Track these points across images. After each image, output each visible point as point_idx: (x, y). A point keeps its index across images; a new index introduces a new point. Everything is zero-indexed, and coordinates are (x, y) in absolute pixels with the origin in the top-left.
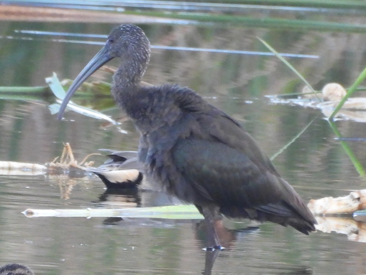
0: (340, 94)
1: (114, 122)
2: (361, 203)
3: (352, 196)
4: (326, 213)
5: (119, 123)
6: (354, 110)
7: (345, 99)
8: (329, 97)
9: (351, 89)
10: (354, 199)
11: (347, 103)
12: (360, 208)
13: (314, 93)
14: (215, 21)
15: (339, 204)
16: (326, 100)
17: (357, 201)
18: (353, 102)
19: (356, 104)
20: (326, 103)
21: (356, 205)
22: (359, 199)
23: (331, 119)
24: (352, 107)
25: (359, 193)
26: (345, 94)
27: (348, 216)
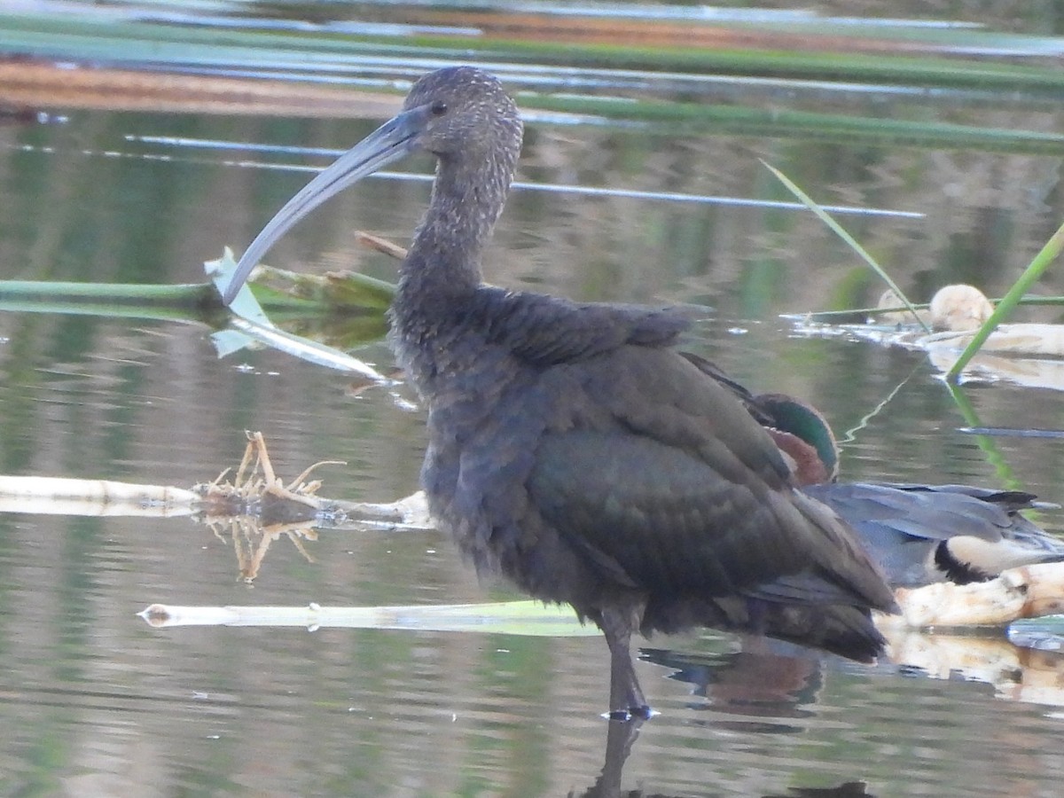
0: (976, 313)
1: (382, 380)
2: (1030, 599)
3: (1006, 582)
4: (937, 624)
5: (396, 383)
6: (1014, 355)
7: (991, 327)
8: (949, 320)
9: (1004, 301)
10: (1010, 589)
11: (994, 335)
12: (1028, 612)
13: (908, 309)
15: (971, 603)
16: (940, 328)
17: (1019, 594)
18: (1012, 334)
19: (1019, 340)
20: (940, 334)
21: (1015, 604)
22: (1023, 588)
23: (953, 378)
24: (1008, 347)
25: (1026, 574)
26: (990, 312)
27: (994, 632)
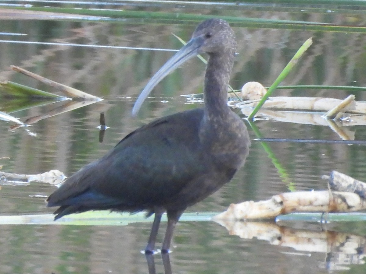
0: (260, 93)
1: (23, 125)
2: (284, 207)
3: (274, 201)
4: (248, 218)
5: (28, 126)
6: (275, 109)
7: (266, 98)
8: (249, 96)
9: (271, 87)
10: (276, 203)
11: (267, 102)
12: (283, 212)
13: (233, 92)
14: (127, 17)
15: (260, 209)
16: (245, 99)
17: (279, 205)
18: (274, 101)
19: (277, 103)
20: (245, 102)
21: (278, 209)
22: (281, 203)
23: (251, 119)
24: (273, 106)
25: (282, 197)
26: (265, 92)
27: (270, 220)
